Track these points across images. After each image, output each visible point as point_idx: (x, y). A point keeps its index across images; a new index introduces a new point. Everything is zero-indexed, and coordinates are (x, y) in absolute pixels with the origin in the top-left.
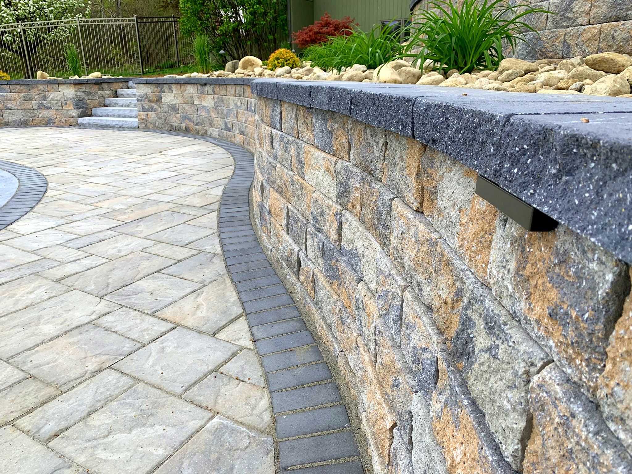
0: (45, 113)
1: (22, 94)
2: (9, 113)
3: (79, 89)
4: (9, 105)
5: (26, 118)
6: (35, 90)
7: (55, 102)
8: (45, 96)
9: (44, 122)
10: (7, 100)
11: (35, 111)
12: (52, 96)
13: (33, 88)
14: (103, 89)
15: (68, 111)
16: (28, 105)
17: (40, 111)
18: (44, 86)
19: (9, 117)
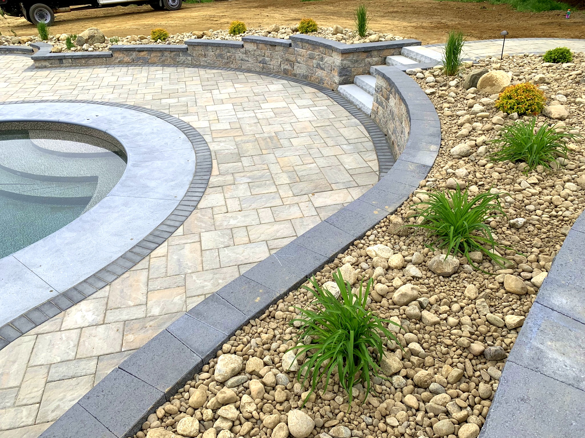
0: (319, 73)
2: (298, 67)
3: (346, 57)
4: (299, 60)
5: (306, 73)
7: (327, 65)
8: (322, 57)
10: (298, 55)
11: (314, 69)
12: (327, 59)
14: (371, 56)
15: (334, 76)
16: (310, 63)
17: (317, 70)
19: (297, 70)
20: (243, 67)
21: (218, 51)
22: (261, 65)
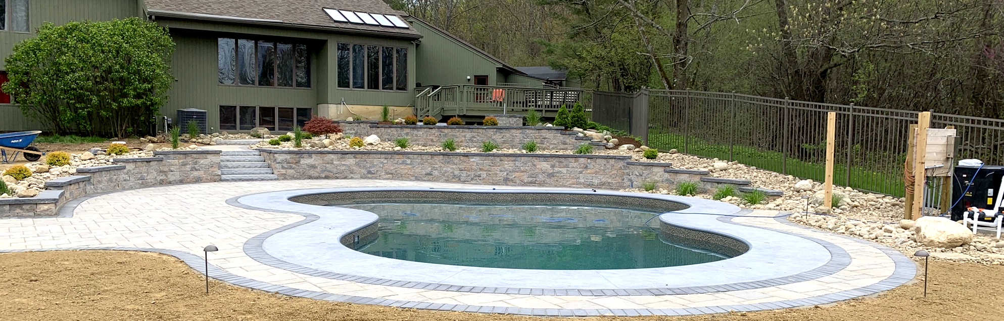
0: (196, 174)
1: (181, 161)
2: (172, 175)
4: (172, 169)
5: (182, 178)
6: (190, 158)
7: (204, 166)
8: (196, 162)
9: (194, 180)
11: (189, 172)
13: (188, 156)
15: (213, 171)
16: (183, 168)
17: (192, 172)
18: (196, 155)
19: (171, 178)
20: (126, 187)
21: (108, 175)
22: (140, 182)
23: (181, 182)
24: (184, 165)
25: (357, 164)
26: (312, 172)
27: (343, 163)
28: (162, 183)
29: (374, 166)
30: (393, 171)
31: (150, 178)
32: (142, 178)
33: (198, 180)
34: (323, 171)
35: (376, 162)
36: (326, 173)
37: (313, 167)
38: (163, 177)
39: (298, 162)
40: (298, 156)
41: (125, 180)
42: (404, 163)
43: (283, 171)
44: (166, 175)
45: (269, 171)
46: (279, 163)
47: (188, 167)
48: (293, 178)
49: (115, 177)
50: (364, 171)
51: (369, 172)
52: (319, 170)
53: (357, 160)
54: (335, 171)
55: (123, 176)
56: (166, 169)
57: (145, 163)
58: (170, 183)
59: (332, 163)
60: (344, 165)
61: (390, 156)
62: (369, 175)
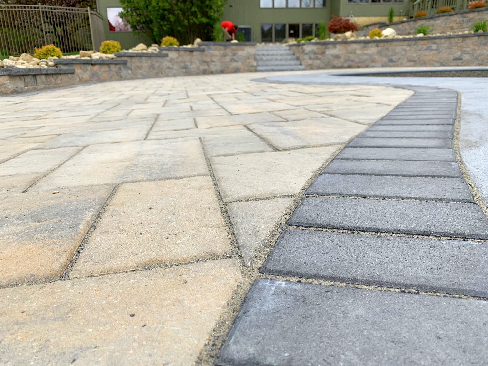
2: (214, 65)
4: (213, 59)
5: (222, 68)
7: (241, 57)
8: (235, 53)
9: (234, 71)
10: (212, 56)
11: (228, 63)
12: (239, 53)
13: (228, 48)
15: (249, 63)
19: (213, 68)
20: (170, 75)
21: (149, 62)
22: (184, 70)
23: (222, 72)
24: (225, 56)
25: (379, 53)
26: (336, 62)
27: (366, 52)
28: (205, 73)
29: (396, 54)
30: (416, 59)
31: (193, 67)
32: (185, 67)
33: (236, 71)
34: (346, 61)
35: (398, 49)
36: (349, 63)
37: (337, 57)
38: (205, 67)
39: (323, 53)
40: (324, 47)
41: (168, 68)
42: (429, 49)
43: (310, 62)
44: (208, 65)
45: (298, 62)
46: (307, 54)
47: (228, 59)
48: (319, 68)
49: (157, 64)
50: (385, 60)
51: (391, 61)
52: (342, 60)
53: (379, 49)
54: (357, 60)
55: (165, 63)
56: (208, 59)
57: (188, 53)
58: (212, 73)
59: (355, 53)
60: (366, 54)
61: (413, 42)
62: (391, 64)
